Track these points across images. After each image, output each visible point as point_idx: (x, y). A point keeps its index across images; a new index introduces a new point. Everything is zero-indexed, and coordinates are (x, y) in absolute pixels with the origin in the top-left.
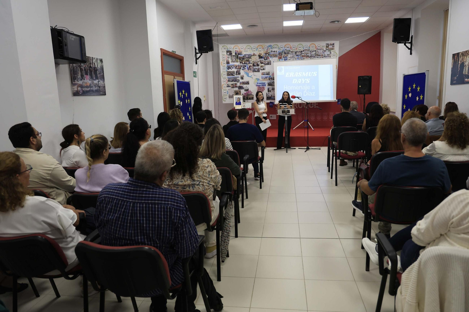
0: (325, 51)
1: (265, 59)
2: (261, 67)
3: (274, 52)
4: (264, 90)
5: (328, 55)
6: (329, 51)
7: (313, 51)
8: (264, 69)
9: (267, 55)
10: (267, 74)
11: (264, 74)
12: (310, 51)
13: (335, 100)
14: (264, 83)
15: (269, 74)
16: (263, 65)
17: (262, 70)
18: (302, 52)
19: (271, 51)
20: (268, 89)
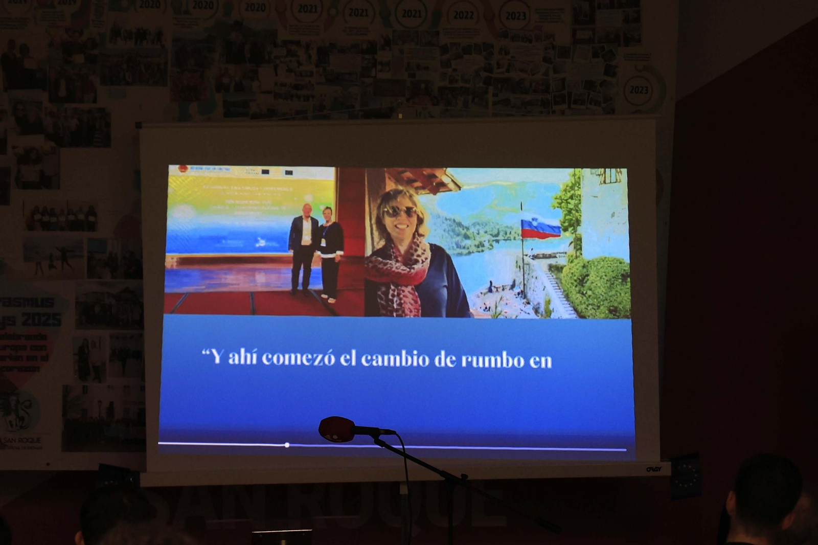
0: (564, 53)
1: (63, 93)
2: (26, 158)
3: (141, 35)
4: (45, 359)
5: (590, 85)
6: (595, 55)
7: (467, 50)
8: (46, 182)
9: (79, 59)
10: (75, 226)
11: (46, 226)
12: (445, 49)
13: (654, 458)
14: (48, 302)
15: (92, 227)
16: (37, 141)
17: (26, 186)
18: (372, 48)
19: (116, 33)
20: (82, 354)
